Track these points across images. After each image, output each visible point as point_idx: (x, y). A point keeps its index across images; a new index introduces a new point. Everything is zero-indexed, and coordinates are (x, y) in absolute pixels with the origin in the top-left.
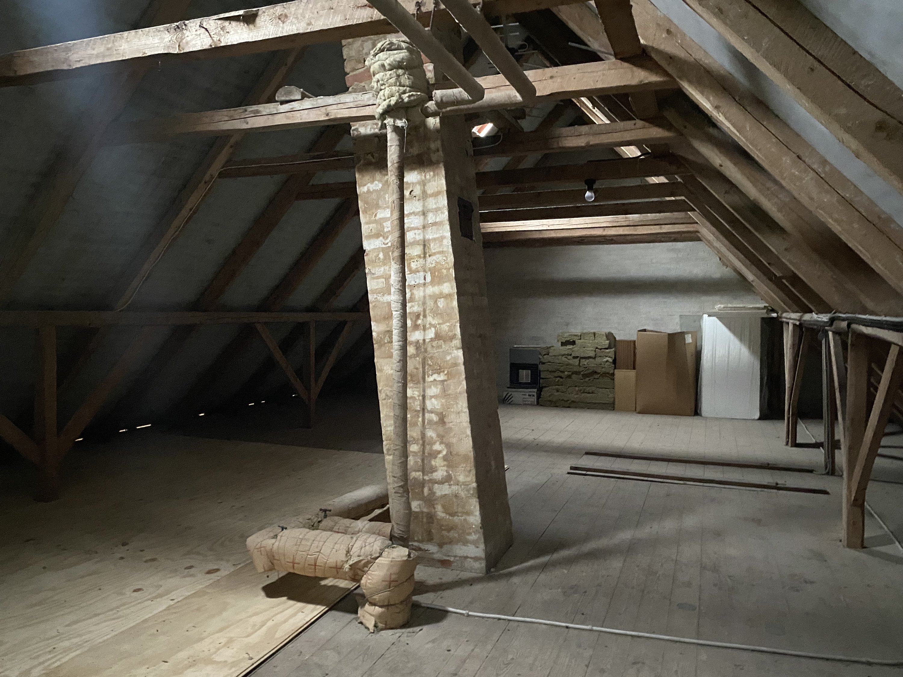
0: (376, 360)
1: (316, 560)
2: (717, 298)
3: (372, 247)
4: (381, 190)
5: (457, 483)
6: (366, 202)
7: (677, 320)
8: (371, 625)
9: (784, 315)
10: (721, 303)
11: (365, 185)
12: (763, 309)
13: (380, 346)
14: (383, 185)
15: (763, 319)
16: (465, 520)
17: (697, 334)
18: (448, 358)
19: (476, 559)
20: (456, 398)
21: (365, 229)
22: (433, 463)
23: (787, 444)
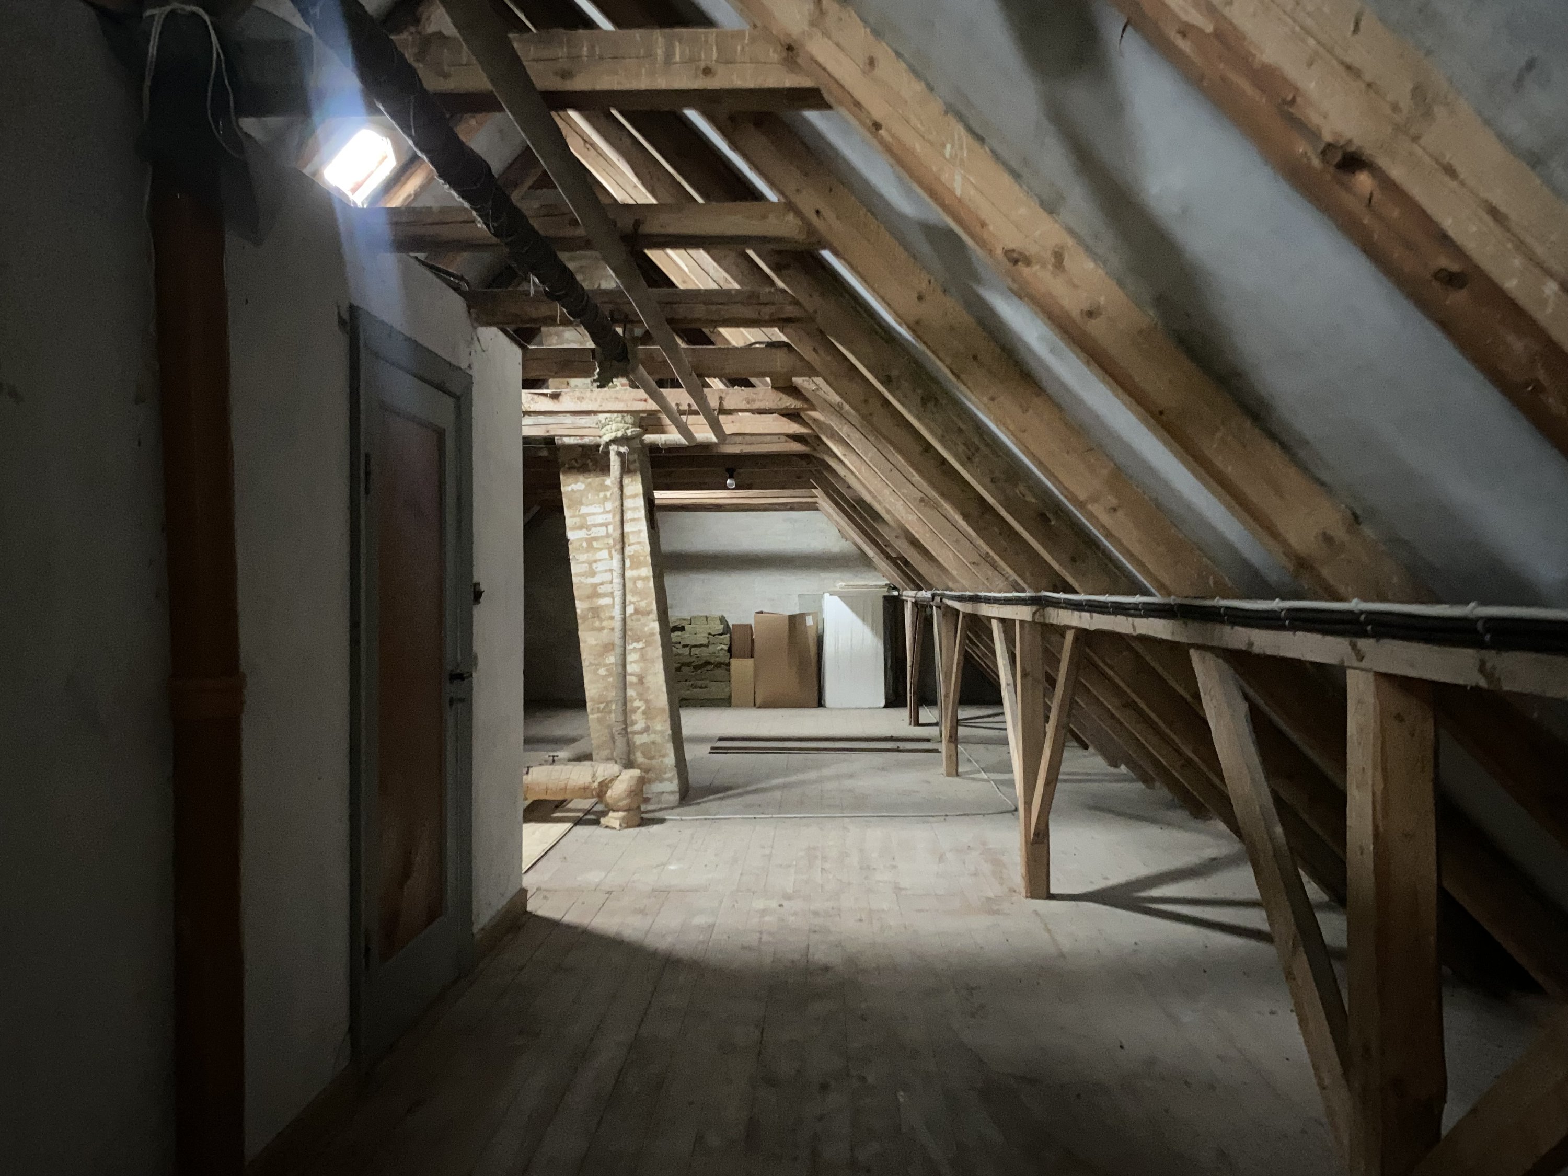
0: (579, 633)
1: (566, 785)
2: (836, 575)
3: (576, 537)
4: (584, 490)
5: (655, 732)
6: (570, 500)
7: (796, 600)
8: (618, 826)
9: (905, 593)
10: (842, 581)
11: (569, 485)
12: (883, 587)
13: (584, 622)
14: (586, 486)
15: (885, 597)
16: (662, 761)
17: (818, 614)
18: (646, 629)
19: (672, 792)
20: (653, 661)
21: (568, 522)
22: (633, 717)
23: (910, 724)
